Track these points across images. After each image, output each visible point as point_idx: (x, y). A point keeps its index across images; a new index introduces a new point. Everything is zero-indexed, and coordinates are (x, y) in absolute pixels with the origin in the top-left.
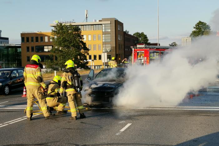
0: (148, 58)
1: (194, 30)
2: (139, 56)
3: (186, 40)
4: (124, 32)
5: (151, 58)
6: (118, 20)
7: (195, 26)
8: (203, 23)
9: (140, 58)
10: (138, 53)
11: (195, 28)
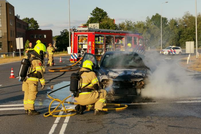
0: (94, 42)
1: (92, 16)
2: (80, 41)
3: (94, 26)
4: (16, 16)
5: (96, 42)
6: (9, 3)
7: (92, 13)
8: (100, 9)
9: (81, 43)
10: (79, 37)
11: (92, 14)
